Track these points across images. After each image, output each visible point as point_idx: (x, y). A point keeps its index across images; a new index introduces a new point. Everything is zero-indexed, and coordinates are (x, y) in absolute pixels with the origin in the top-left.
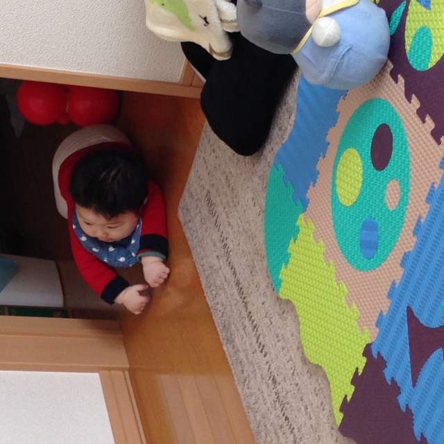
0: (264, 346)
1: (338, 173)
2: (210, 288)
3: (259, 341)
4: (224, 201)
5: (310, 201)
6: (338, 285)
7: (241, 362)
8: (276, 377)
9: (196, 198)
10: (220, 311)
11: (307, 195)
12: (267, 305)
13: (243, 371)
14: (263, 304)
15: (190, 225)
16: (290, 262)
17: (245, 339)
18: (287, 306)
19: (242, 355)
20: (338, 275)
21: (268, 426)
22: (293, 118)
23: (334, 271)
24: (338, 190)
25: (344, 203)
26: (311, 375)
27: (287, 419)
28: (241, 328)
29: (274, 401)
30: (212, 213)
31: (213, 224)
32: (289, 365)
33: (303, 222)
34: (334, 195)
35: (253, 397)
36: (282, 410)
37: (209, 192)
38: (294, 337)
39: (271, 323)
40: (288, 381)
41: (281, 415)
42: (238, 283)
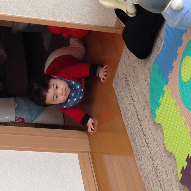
0: (148, 144)
1: (182, 67)
2: (125, 117)
3: (146, 141)
4: (132, 79)
5: (169, 79)
6: (181, 117)
7: (138, 150)
8: (153, 157)
9: (120, 78)
10: (129, 128)
11: (168, 77)
12: (150, 125)
13: (139, 154)
14: (148, 125)
15: (118, 90)
16: (160, 107)
17: (140, 140)
18: (158, 126)
19: (139, 147)
20: (181, 112)
21: (149, 179)
22: (163, 43)
23: (179, 111)
24: (182, 75)
25: (184, 81)
26: (168, 157)
27: (157, 176)
28: (138, 136)
29: (152, 168)
31: (128, 89)
32: (159, 152)
33: (166, 89)
34: (180, 76)
35: (143, 166)
36: (155, 172)
37: (126, 75)
38: (161, 140)
39: (152, 134)
40: (158, 159)
41: (155, 174)
42: (137, 116)
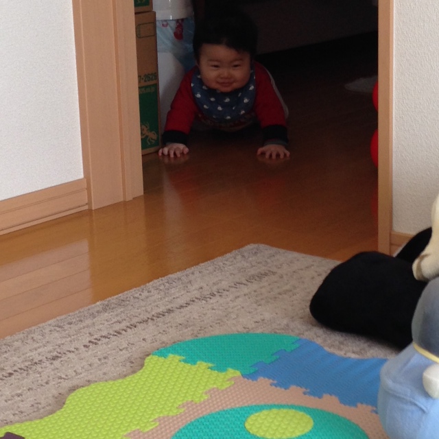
0: (96, 344)
1: (285, 410)
2: (168, 282)
3: (103, 339)
5: (255, 382)
7: (81, 321)
8: (60, 360)
10: (140, 295)
11: (262, 378)
12: (143, 344)
13: (70, 323)
14: (144, 339)
16: (186, 365)
17: (106, 323)
18: (136, 365)
19: (89, 322)
21: (5, 355)
23: (171, 414)
24: (265, 412)
25: (249, 420)
26: (56, 398)
27: (10, 374)
28: (119, 318)
29: (32, 360)
30: (250, 279)
31: (238, 281)
32: (71, 372)
33: (231, 375)
34: (260, 408)
35: (40, 337)
36: (21, 369)
38: (102, 376)
39: (121, 350)
40: (52, 373)
41: (15, 368)
42: (169, 311)
